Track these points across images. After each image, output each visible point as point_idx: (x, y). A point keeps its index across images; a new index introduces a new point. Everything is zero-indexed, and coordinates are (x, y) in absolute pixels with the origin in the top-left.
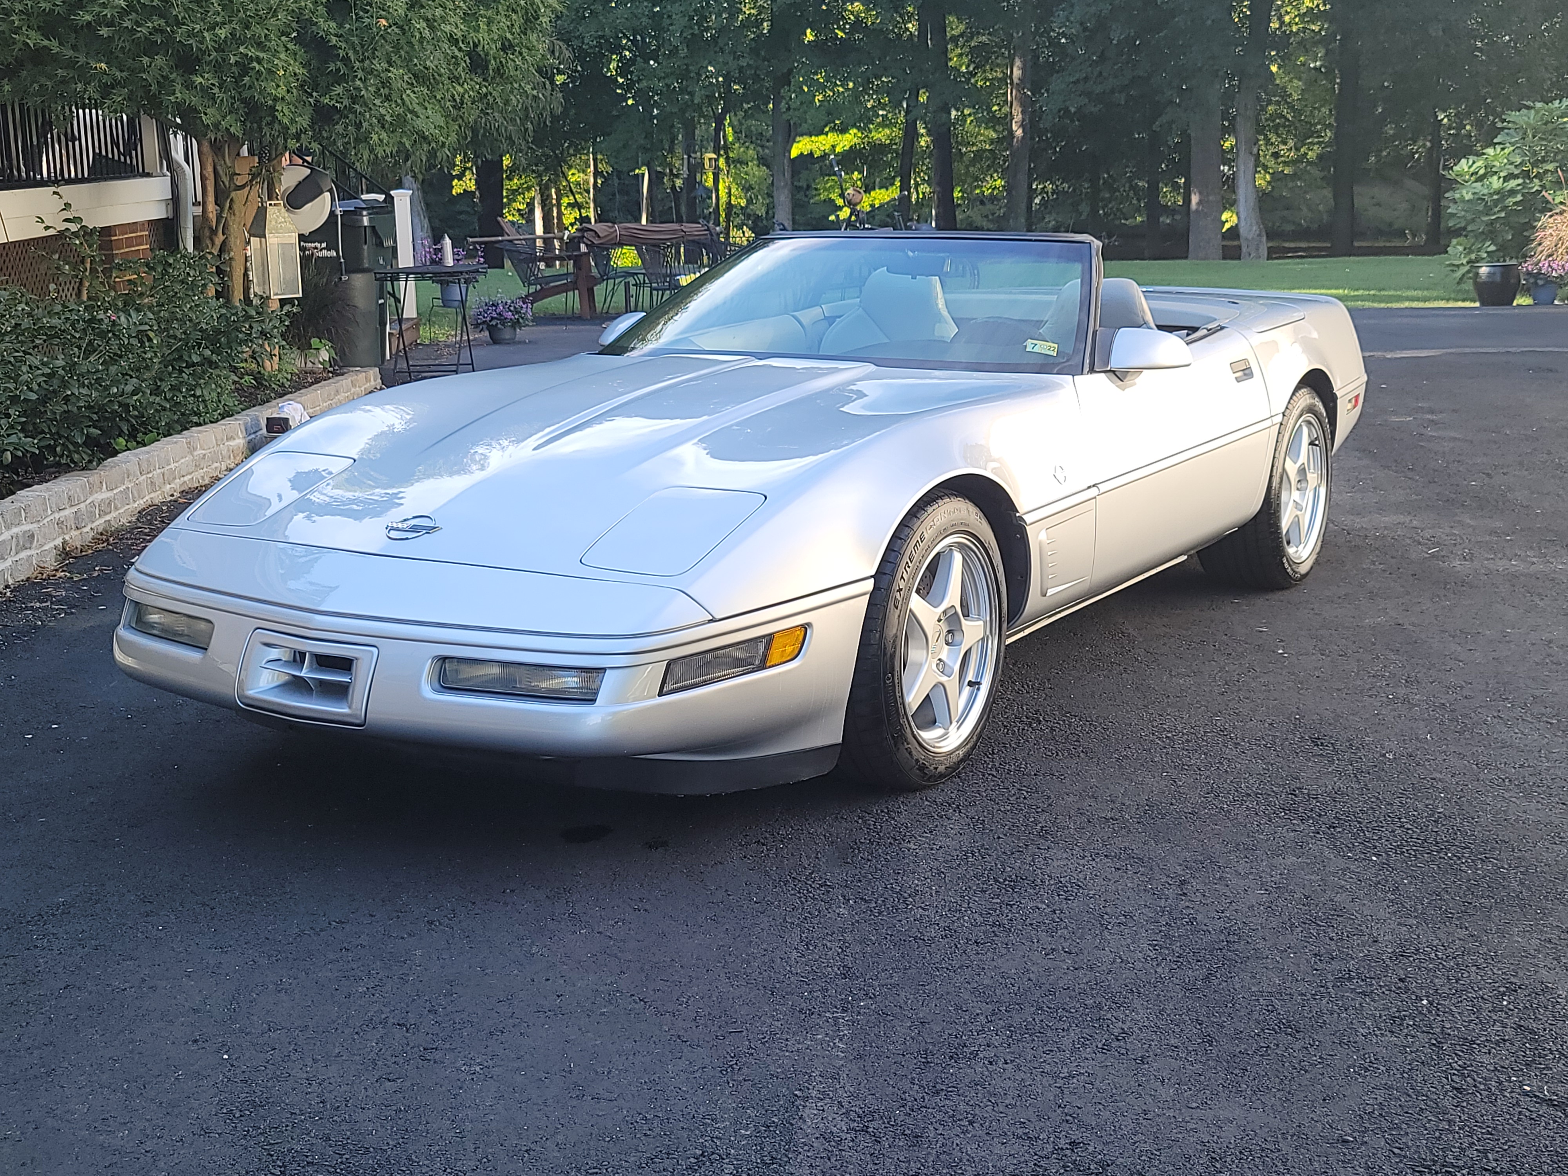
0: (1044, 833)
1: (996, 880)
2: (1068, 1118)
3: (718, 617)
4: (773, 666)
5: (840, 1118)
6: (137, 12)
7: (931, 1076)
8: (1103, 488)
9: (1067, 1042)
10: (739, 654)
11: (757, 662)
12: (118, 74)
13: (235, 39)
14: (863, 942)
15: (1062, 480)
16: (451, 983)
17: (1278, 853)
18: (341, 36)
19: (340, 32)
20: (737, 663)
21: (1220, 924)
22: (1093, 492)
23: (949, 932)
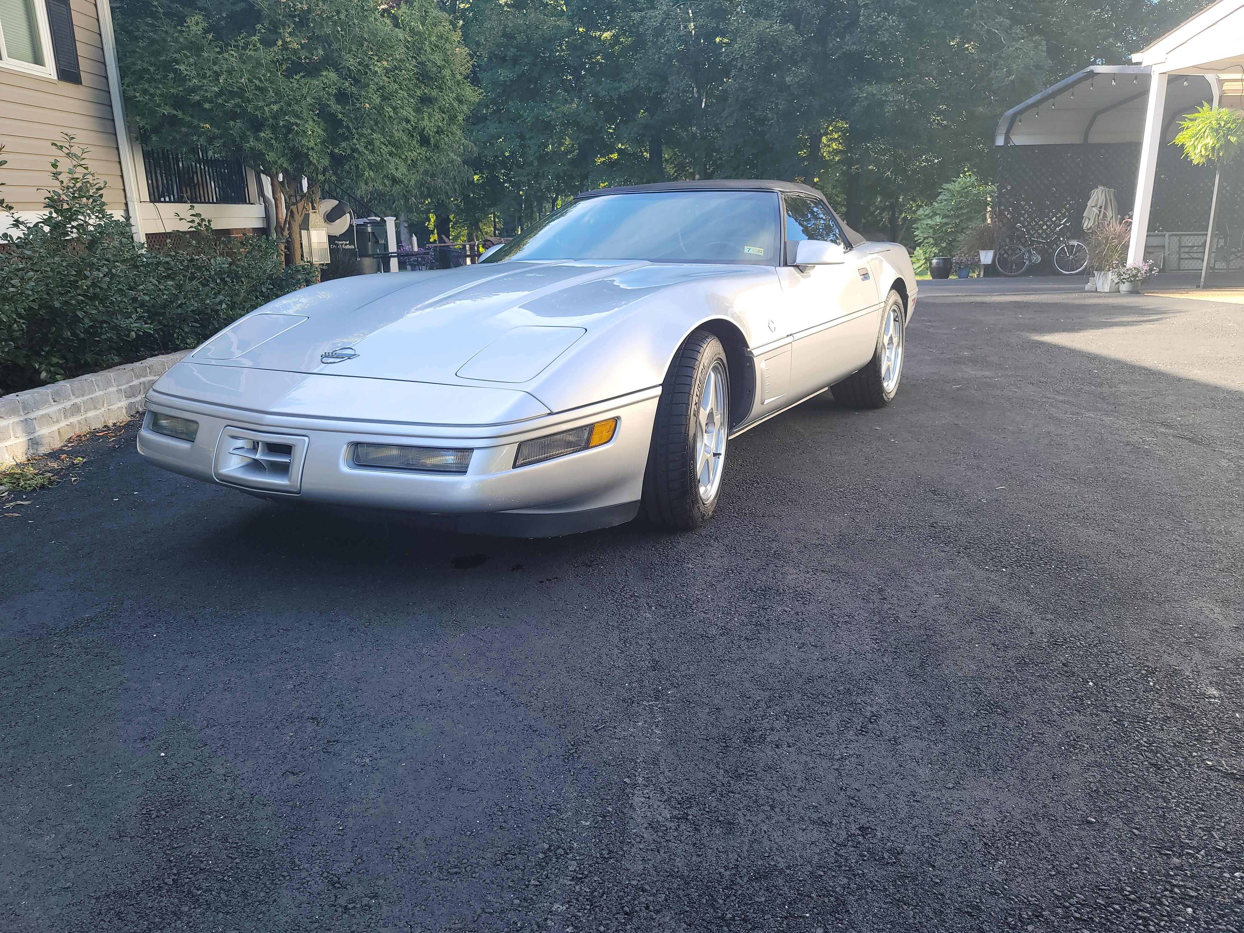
0: (777, 555)
1: (752, 590)
2: (852, 801)
3: (555, 411)
4: (594, 447)
5: (663, 806)
6: (226, 95)
7: (732, 760)
8: (796, 336)
9: (833, 725)
10: (571, 438)
11: (583, 444)
12: (216, 131)
13: (282, 112)
14: (664, 639)
15: (773, 330)
16: (358, 680)
17: (938, 567)
18: (344, 113)
19: (343, 111)
20: (569, 444)
21: (917, 621)
22: (790, 339)
23: (726, 631)
